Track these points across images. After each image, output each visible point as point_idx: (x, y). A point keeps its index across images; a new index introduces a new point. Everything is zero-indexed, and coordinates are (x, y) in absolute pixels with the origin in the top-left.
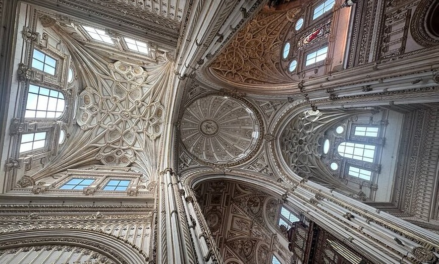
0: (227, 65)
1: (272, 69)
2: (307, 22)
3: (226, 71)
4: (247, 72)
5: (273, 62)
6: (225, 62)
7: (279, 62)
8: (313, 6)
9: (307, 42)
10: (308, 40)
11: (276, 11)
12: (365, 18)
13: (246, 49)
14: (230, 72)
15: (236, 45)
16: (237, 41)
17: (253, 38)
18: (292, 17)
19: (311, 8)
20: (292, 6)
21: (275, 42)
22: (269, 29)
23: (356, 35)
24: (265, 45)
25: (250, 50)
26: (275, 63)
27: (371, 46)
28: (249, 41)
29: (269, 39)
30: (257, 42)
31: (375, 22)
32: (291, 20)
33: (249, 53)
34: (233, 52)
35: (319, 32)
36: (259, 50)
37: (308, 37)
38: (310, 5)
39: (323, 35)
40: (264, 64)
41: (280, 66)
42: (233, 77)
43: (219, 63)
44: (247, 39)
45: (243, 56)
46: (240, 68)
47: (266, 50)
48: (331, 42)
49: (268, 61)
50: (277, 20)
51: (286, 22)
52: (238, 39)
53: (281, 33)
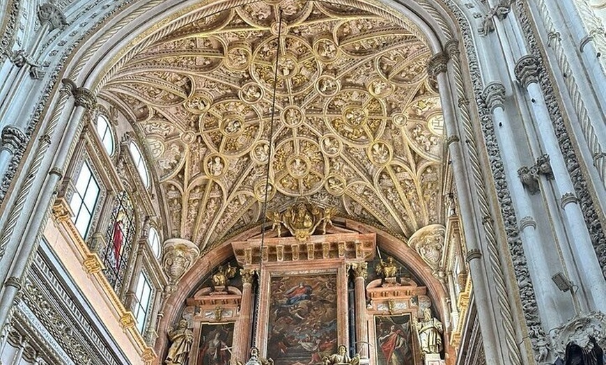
0: (311, 40)
1: (152, 95)
2: (148, 259)
3: (311, 17)
4: (231, 45)
5: (156, 115)
6: (320, 49)
7: (139, 124)
8: (159, 294)
9: (120, 219)
10: (121, 225)
11: (225, 244)
12: (78, 342)
13: (256, 116)
14: (290, 19)
15: (292, 114)
16: (292, 125)
17: (248, 155)
18: (181, 248)
19: (158, 289)
20: (198, 270)
21: (182, 172)
22: (216, 195)
23: (69, 305)
24: (203, 150)
25: (242, 117)
26: (151, 116)
27: (27, 308)
28: (256, 142)
29: (202, 171)
30: (232, 148)
31: (61, 349)
32: (177, 241)
33: (241, 108)
34: (295, 89)
35: (116, 257)
36: (215, 130)
37: (125, 231)
38: (164, 291)
39: (106, 258)
40: (183, 95)
41: (130, 113)
42: (276, 7)
43: (340, 39)
44: (263, 145)
45: (259, 91)
46: (257, 49)
47: (193, 138)
48: (89, 256)
49: (173, 110)
50: (209, 225)
51: (185, 231)
52: (290, 133)
53: (180, 201)
